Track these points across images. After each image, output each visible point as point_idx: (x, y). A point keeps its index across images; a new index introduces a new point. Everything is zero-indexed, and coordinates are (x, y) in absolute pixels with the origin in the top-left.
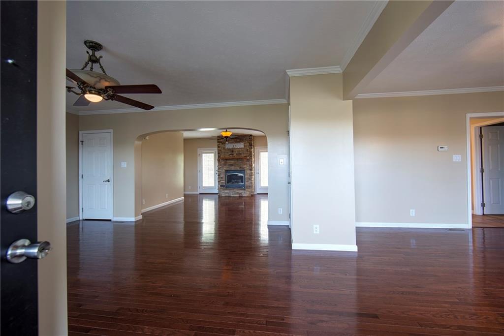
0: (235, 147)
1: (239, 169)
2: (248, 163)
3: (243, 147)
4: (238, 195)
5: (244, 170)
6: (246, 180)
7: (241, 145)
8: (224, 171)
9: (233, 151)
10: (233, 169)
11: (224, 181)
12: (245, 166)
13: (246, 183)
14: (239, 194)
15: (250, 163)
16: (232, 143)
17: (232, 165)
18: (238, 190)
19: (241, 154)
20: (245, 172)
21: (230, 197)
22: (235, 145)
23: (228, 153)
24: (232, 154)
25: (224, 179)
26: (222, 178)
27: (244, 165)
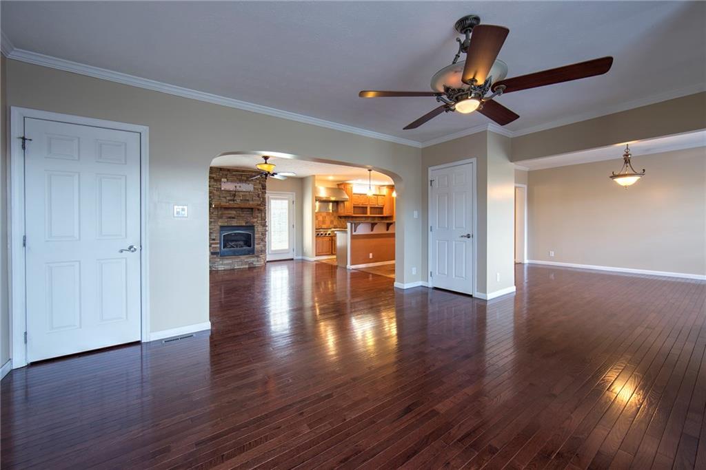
0: (238, 188)
1: (244, 224)
2: (259, 215)
3: (252, 189)
4: (247, 266)
5: (254, 226)
6: (256, 242)
7: (247, 187)
8: (218, 227)
9: (234, 195)
10: (233, 225)
11: (218, 245)
12: (256, 220)
13: (256, 246)
14: (249, 264)
15: (263, 215)
16: (232, 181)
17: (233, 218)
18: (247, 258)
19: (248, 200)
20: (254, 230)
21: (234, 269)
22: (238, 185)
23: (225, 198)
24: (234, 201)
25: (218, 241)
26: (214, 240)
27: (254, 218)
